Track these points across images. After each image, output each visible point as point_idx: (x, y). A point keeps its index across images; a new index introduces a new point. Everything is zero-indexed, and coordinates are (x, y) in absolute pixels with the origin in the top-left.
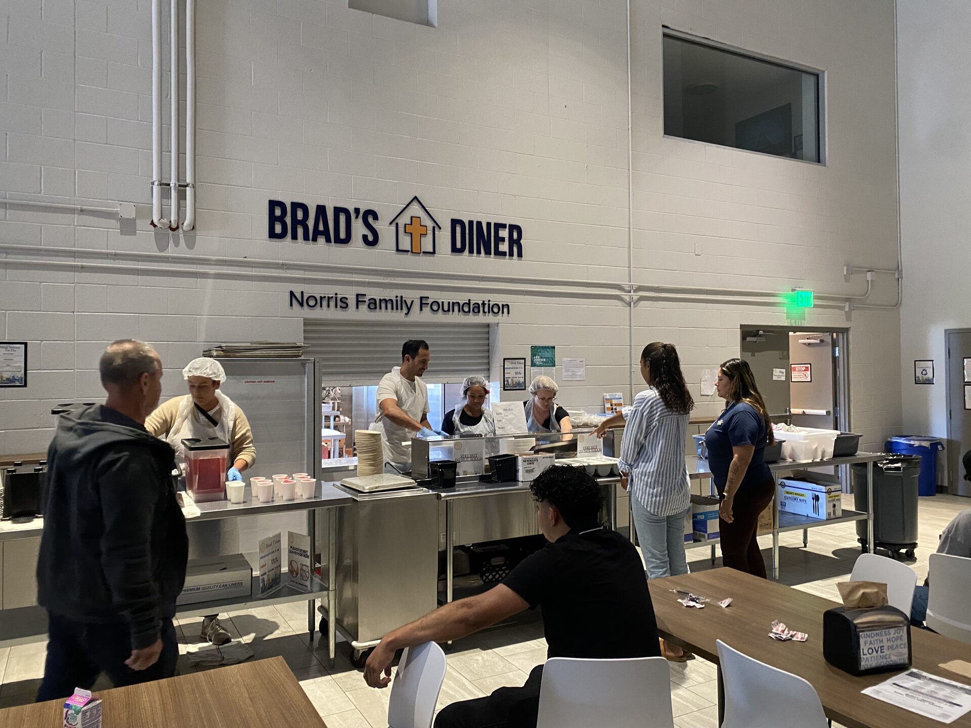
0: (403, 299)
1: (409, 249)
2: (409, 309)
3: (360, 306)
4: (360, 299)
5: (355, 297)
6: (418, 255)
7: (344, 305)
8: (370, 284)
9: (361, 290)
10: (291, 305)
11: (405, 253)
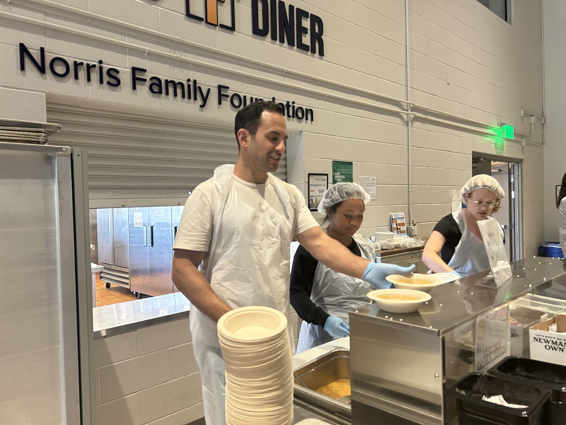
0: (198, 85)
1: (202, 16)
2: (205, 100)
3: (138, 87)
4: (137, 76)
5: (129, 71)
6: (214, 27)
7: (114, 81)
8: (151, 56)
9: (140, 63)
10: (23, 68)
11: (198, 21)
